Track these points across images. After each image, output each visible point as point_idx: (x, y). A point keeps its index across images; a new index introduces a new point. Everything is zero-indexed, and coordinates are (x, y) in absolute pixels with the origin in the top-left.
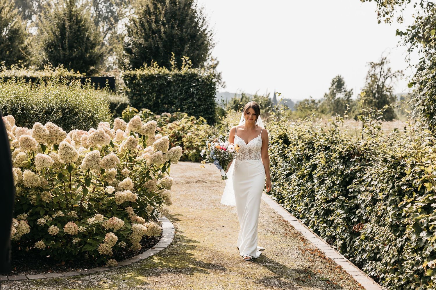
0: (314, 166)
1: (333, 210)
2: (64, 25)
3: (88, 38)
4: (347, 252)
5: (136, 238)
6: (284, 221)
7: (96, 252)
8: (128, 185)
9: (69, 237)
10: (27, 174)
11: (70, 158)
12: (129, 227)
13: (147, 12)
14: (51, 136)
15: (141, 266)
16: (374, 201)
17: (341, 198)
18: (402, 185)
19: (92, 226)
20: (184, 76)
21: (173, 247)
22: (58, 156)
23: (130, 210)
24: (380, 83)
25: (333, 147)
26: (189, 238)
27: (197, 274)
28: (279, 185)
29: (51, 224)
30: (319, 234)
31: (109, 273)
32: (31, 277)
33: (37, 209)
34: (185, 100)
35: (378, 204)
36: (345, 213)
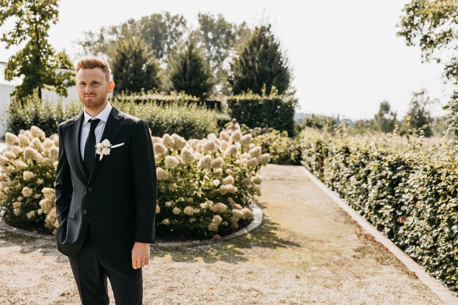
0: (369, 172)
1: (382, 206)
2: (185, 63)
3: (203, 73)
4: (393, 237)
5: (235, 220)
6: (344, 212)
7: (207, 229)
8: (229, 182)
9: (187, 217)
10: (160, 171)
11: (189, 160)
12: (230, 211)
13: (245, 53)
14: (176, 144)
15: (238, 240)
16: (415, 200)
17: (389, 197)
18: (439, 189)
19: (204, 209)
20: (271, 101)
21: (261, 228)
22: (181, 159)
23: (230, 200)
24: (420, 108)
25: (384, 158)
26: (273, 221)
27: (278, 248)
28: (341, 184)
29: (175, 207)
30: (371, 223)
31: (215, 245)
32: (160, 245)
33: (165, 196)
34: (272, 118)
35: (419, 202)
36: (392, 208)
